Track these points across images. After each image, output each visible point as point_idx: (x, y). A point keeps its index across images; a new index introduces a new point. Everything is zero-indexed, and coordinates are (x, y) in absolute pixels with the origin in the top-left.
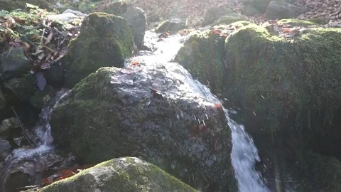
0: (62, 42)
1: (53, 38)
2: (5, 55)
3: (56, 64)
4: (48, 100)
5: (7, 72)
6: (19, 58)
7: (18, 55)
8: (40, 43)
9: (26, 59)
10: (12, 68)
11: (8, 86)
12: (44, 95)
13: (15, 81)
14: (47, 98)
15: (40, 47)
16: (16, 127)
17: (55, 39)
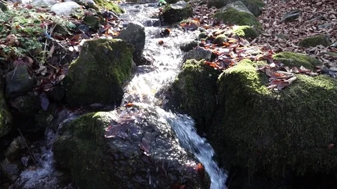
0: (64, 57)
1: (55, 51)
2: (11, 76)
3: (58, 85)
4: (51, 119)
5: (13, 93)
6: (24, 77)
7: (22, 75)
8: (43, 58)
9: (30, 78)
10: (17, 88)
11: (14, 105)
12: (47, 116)
13: (21, 99)
14: (50, 118)
15: (43, 62)
16: (23, 147)
17: (57, 53)
